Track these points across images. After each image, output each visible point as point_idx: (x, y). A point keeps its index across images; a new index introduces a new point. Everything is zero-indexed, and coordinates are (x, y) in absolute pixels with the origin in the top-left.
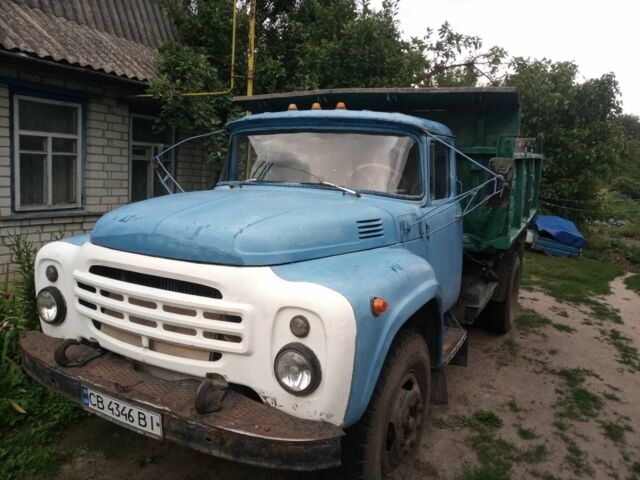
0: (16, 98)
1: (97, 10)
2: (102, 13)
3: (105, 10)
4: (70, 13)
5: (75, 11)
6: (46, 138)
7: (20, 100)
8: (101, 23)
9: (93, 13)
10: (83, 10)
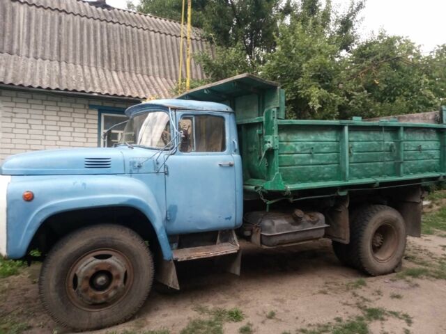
0: (103, 115)
1: (162, 67)
2: (165, 69)
3: (167, 67)
4: (145, 71)
5: (148, 70)
6: (118, 134)
7: (105, 116)
8: (162, 74)
9: (159, 69)
10: (153, 69)
